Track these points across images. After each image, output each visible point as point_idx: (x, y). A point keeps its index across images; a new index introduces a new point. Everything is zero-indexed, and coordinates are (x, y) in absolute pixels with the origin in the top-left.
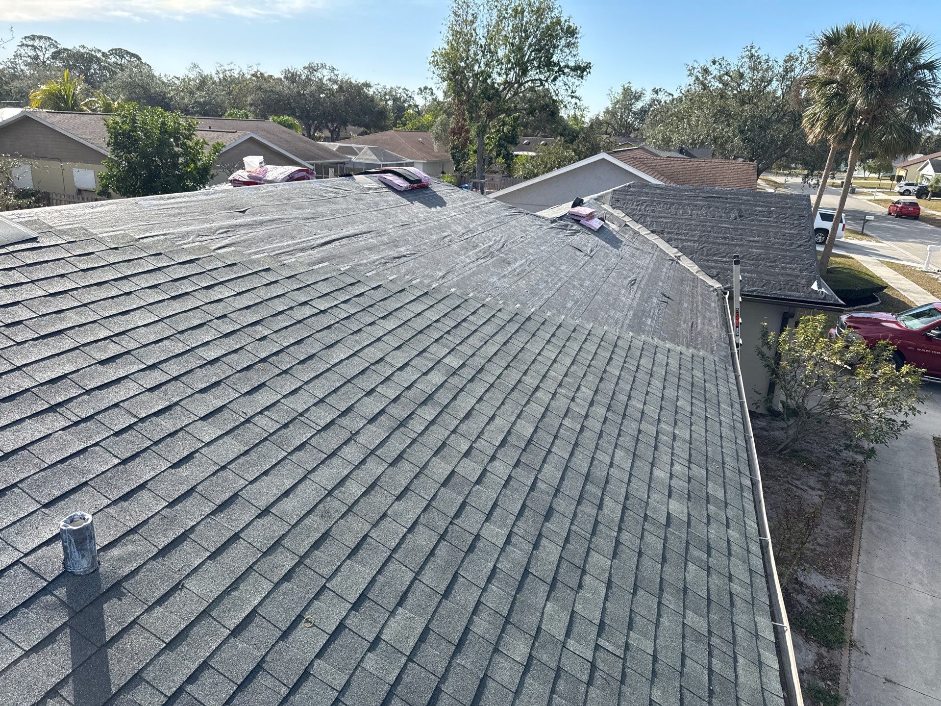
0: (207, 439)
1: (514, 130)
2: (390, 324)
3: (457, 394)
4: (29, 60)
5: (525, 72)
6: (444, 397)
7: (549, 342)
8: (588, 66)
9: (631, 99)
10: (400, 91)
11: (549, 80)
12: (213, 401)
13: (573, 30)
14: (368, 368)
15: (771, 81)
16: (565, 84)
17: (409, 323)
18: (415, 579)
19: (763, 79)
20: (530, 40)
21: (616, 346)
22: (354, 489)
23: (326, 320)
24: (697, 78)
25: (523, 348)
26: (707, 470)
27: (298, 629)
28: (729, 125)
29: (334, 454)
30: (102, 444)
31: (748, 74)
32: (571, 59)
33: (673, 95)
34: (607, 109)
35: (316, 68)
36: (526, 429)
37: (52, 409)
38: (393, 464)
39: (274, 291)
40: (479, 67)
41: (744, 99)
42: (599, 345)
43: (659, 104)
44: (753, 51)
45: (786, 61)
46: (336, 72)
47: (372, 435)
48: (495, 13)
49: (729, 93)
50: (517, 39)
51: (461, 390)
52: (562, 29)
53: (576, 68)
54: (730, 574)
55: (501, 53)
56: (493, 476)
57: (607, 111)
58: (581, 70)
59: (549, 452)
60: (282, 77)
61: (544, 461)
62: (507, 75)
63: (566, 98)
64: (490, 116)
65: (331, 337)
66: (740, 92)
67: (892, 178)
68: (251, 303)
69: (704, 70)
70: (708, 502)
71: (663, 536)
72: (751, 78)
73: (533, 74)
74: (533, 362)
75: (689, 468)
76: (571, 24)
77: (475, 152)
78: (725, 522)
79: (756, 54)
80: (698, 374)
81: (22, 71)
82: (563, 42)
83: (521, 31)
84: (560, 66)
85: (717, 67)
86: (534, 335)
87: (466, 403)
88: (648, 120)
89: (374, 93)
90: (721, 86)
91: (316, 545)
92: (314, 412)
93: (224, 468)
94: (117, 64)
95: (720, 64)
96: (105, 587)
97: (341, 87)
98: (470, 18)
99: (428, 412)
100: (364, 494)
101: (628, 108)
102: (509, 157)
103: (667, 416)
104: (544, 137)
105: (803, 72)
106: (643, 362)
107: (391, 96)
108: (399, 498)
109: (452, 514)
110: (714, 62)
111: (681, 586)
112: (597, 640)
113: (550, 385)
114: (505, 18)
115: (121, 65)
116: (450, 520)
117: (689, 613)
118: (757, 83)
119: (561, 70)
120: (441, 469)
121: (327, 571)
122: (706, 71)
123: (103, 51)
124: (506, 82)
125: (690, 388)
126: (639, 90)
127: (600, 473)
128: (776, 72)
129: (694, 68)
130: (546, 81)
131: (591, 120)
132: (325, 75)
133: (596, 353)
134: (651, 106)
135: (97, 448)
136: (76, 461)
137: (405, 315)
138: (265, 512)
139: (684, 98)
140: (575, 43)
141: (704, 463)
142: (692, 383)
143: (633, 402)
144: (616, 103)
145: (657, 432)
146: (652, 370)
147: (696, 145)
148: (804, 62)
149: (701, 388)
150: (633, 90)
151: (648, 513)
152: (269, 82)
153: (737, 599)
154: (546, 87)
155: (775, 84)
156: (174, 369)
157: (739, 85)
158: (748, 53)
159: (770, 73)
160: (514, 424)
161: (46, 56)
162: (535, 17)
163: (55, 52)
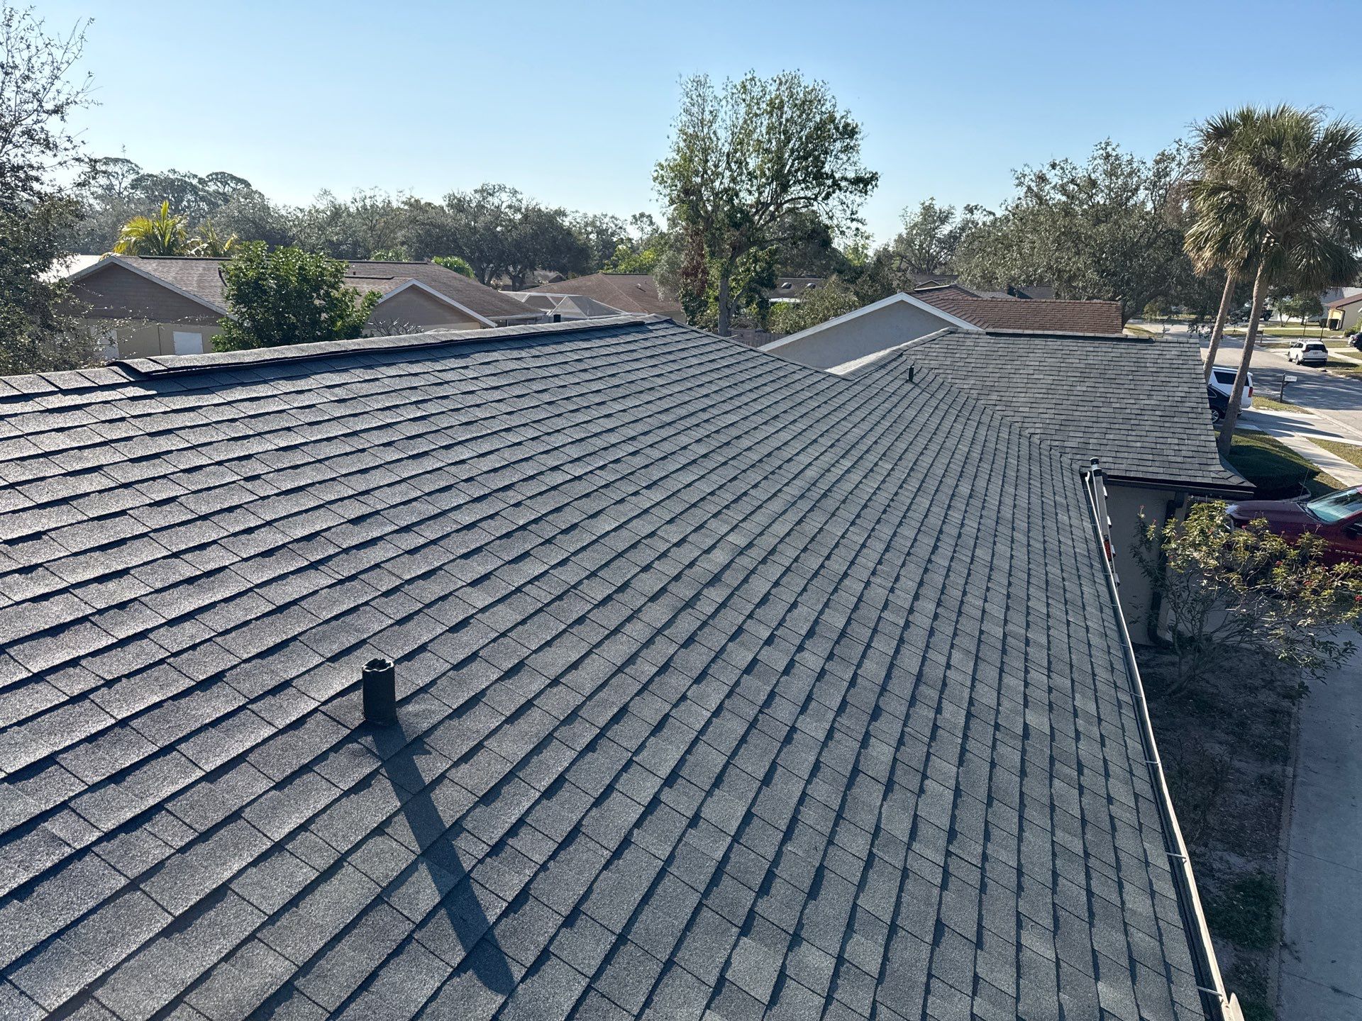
0: (480, 605)
1: (770, 267)
2: (656, 495)
3: (748, 577)
4: (100, 191)
5: (785, 188)
6: (732, 578)
7: (853, 523)
8: (874, 177)
9: (934, 222)
10: (606, 220)
11: (820, 198)
12: (478, 568)
13: (854, 128)
14: (639, 541)
15: (1137, 189)
16: (843, 203)
17: (679, 495)
18: (728, 763)
19: (1125, 187)
20: (791, 145)
21: (941, 532)
22: (646, 669)
23: (582, 487)
24: (1029, 188)
25: (821, 529)
26: (1073, 681)
27: (611, 798)
28: (1078, 253)
29: (617, 630)
30: (372, 603)
31: (1102, 181)
32: (849, 168)
33: (994, 214)
34: (900, 236)
35: (491, 192)
36: (836, 620)
37: (314, 566)
38: (685, 645)
39: (520, 454)
40: (721, 183)
41: (1100, 216)
42: (919, 530)
43: (975, 227)
44: (1109, 149)
45: (1157, 162)
46: (519, 197)
47: (658, 614)
48: (742, 109)
49: (1077, 208)
50: (774, 143)
51: (753, 572)
52: (837, 129)
53: (858, 181)
54: (1108, 795)
55: (753, 163)
56: (802, 668)
57: (900, 239)
58: (864, 183)
59: (868, 646)
60: (444, 204)
61: (864, 656)
62: (760, 194)
63: (844, 222)
64: (737, 249)
65: (592, 506)
66: (1093, 206)
67: (1323, 324)
68: (498, 465)
69: (1039, 177)
70: (1076, 715)
71: (1020, 748)
72: (1108, 187)
73: (796, 191)
74: (837, 545)
75: (1049, 677)
76: (849, 121)
77: (716, 299)
78: (1099, 740)
79: (1114, 154)
80: (1054, 570)
81: (90, 205)
82: (838, 145)
83: (780, 133)
84: (834, 178)
85: (1059, 173)
86: (833, 515)
87: (760, 586)
88: (960, 250)
89: (571, 223)
90: (1064, 199)
91: (616, 719)
92: (588, 585)
93: (503, 635)
94: (219, 193)
95: (1062, 168)
96: (409, 740)
97: (526, 217)
98: (708, 117)
99: (717, 594)
100: (658, 674)
101: (930, 234)
102: (764, 305)
103: (1017, 618)
104: (809, 276)
105: (1183, 176)
106: (978, 552)
107: (595, 227)
108: (698, 681)
109: (761, 703)
110: (1054, 166)
111: (1047, 802)
112: (947, 846)
113: (861, 572)
114: (756, 115)
115: (224, 193)
116: (758, 708)
117: (1059, 833)
118: (1116, 193)
119: (836, 184)
120: (741, 656)
121: (634, 745)
122: (1042, 179)
123: (199, 176)
124: (758, 202)
125: (1044, 586)
126: (946, 208)
127: (934, 673)
128: (1143, 177)
129: (1024, 176)
130: (815, 199)
131: (877, 253)
132: (503, 200)
133: (915, 540)
134: (963, 229)
135: (368, 608)
136: (348, 619)
137: (672, 485)
138: (555, 682)
139: (1011, 217)
140: (855, 146)
141: (1069, 671)
142: (1047, 581)
143: (969, 598)
144: (913, 228)
145: (1005, 635)
146: (992, 562)
147: (1032, 282)
148: (1184, 162)
149: (1058, 587)
150: (937, 208)
151: (999, 721)
152: (427, 211)
153: (1120, 823)
154: (815, 208)
155: (1142, 194)
156: (431, 532)
157: (1091, 197)
158: (1101, 152)
159: (1135, 179)
160: (821, 612)
161: (123, 185)
162: (798, 113)
163: (136, 180)
